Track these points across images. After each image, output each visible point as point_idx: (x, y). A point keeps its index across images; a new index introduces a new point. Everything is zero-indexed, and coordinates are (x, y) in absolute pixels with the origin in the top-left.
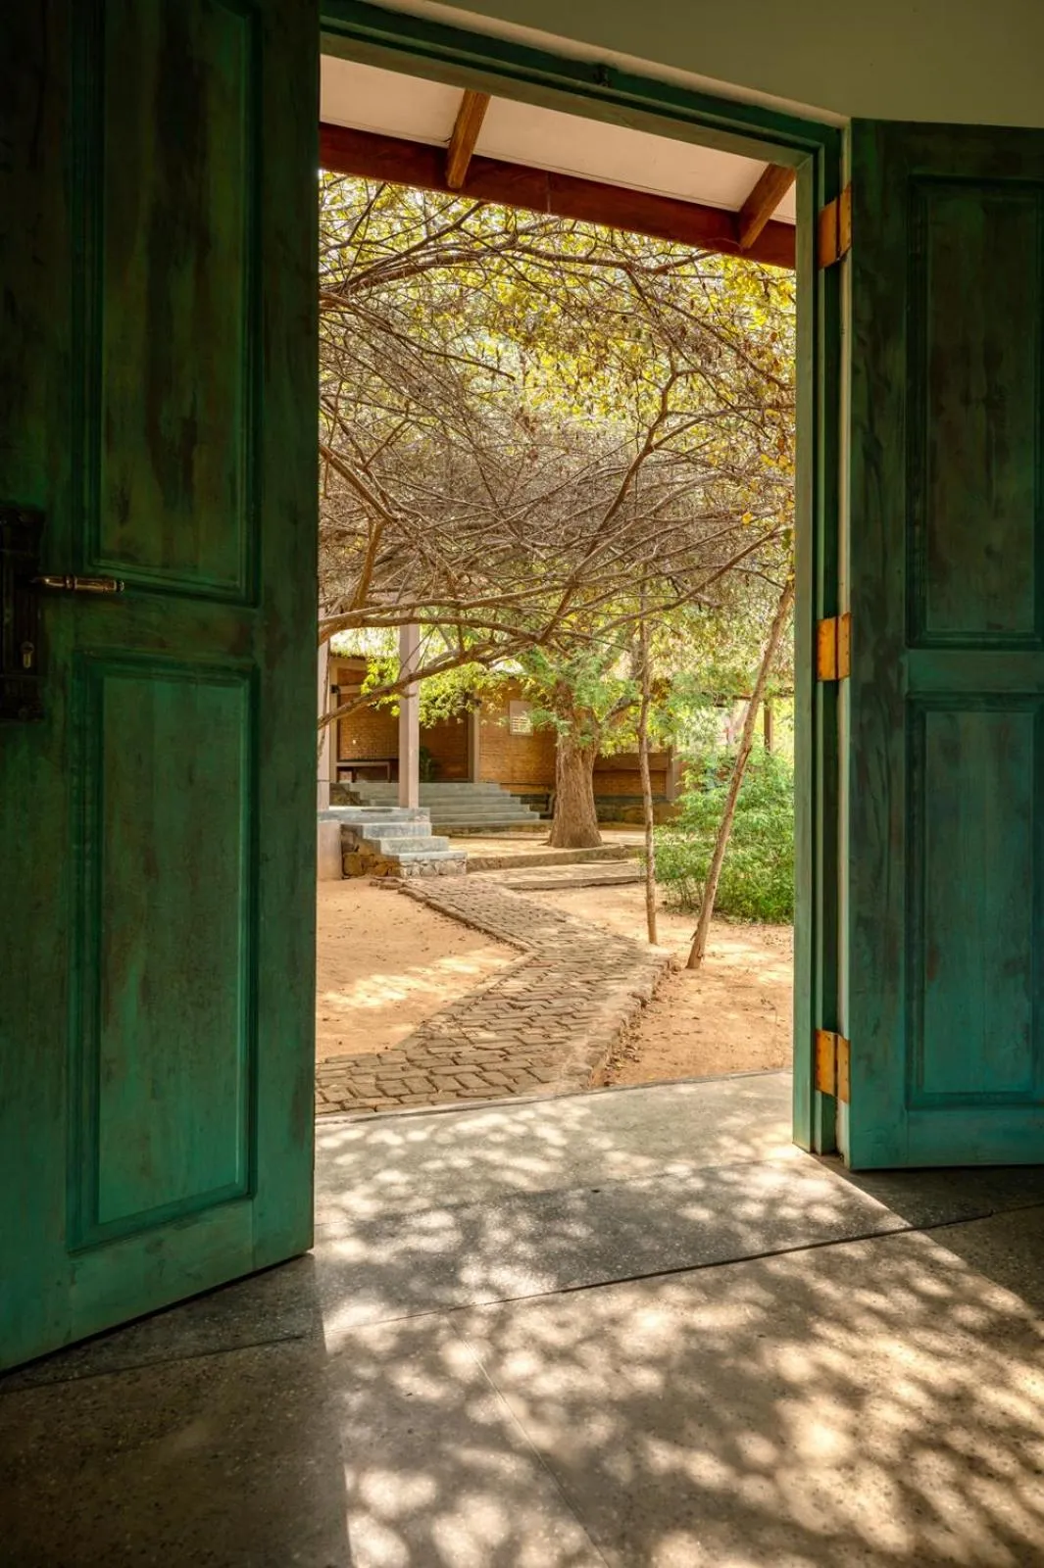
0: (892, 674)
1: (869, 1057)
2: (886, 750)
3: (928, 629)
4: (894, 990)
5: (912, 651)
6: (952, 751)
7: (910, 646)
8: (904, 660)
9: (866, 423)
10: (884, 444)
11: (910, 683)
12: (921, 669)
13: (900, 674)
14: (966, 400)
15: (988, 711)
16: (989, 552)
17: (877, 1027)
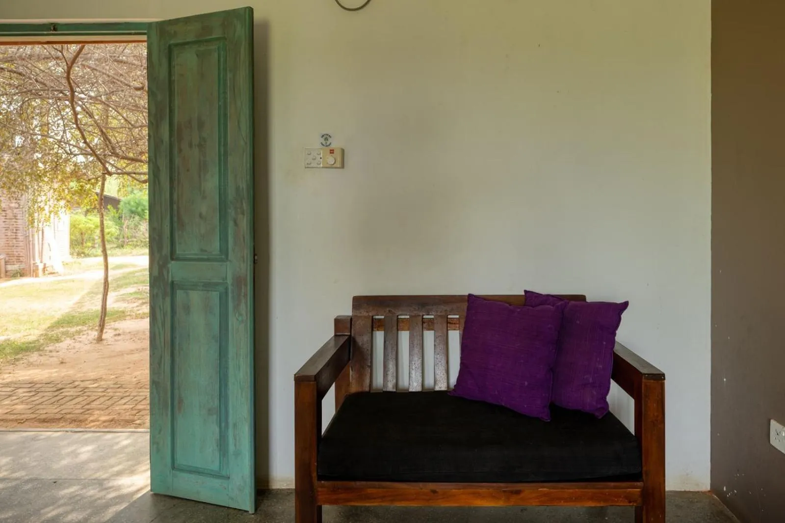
0: (165, 273)
1: (158, 444)
2: (163, 307)
3: (177, 252)
4: (167, 415)
5: (173, 262)
6: (187, 309)
7: (172, 259)
8: (170, 266)
9: (154, 160)
10: (161, 169)
11: (172, 277)
12: (176, 271)
13: (168, 272)
14: (191, 145)
15: (202, 290)
16: (201, 216)
17: (160, 431)
